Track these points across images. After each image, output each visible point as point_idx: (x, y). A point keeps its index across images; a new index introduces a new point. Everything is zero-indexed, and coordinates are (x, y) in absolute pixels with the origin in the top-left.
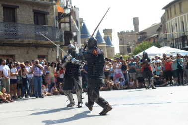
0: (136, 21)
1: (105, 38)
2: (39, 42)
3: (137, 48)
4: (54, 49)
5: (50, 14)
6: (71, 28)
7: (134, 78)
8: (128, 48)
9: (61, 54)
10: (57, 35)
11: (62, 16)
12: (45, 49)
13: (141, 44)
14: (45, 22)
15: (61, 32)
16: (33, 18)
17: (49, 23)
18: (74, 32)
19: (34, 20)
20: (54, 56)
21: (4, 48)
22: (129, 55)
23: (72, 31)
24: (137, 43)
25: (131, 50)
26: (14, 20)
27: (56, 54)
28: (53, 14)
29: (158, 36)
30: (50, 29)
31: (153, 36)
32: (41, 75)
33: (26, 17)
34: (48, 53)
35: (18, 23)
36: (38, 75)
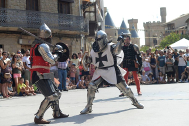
0: (163, 12)
1: (130, 29)
2: (63, 32)
3: (165, 40)
4: (78, 40)
5: (75, 2)
6: (97, 17)
7: (164, 73)
8: (154, 40)
9: (85, 45)
10: (82, 25)
11: (87, 5)
12: (69, 39)
13: (169, 35)
14: (69, 11)
15: (86, 21)
16: (57, 6)
17: (73, 12)
18: (99, 22)
19: (58, 9)
20: (78, 47)
21: (25, 37)
22: (156, 47)
23: (97, 21)
24: (164, 35)
25: (158, 42)
26: (37, 8)
27: (81, 45)
28: (78, 3)
29: (186, 28)
30: (74, 19)
31: (181, 27)
32: (65, 68)
33: (49, 5)
34: (71, 44)
35: (41, 11)
36: (63, 68)
